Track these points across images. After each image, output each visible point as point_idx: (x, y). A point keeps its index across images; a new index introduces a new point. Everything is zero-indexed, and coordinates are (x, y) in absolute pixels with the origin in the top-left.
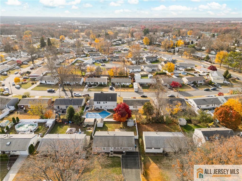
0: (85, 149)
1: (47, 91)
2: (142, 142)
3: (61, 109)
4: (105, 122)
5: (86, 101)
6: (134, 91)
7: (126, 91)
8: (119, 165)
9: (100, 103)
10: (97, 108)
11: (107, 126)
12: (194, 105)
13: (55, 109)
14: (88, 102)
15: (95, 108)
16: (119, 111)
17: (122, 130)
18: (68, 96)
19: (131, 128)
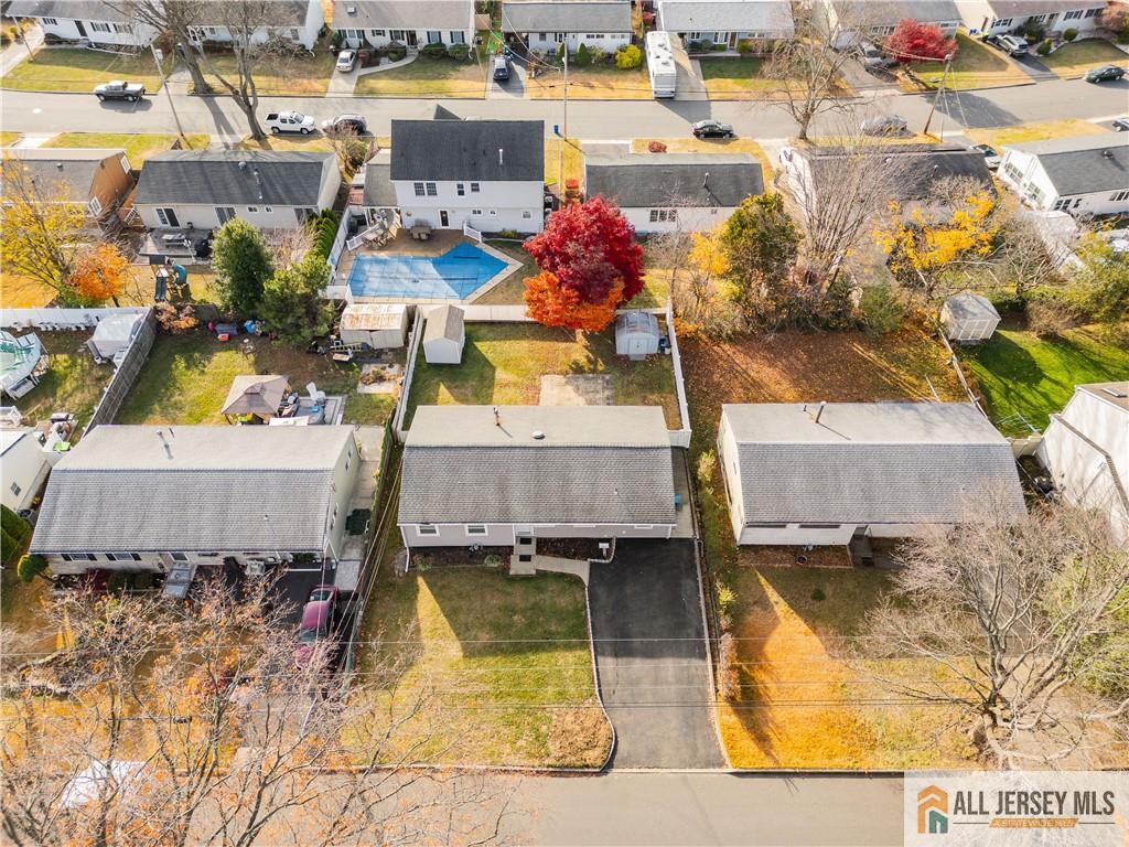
0: (354, 522)
1: (98, 95)
2: (718, 470)
3: (191, 229)
4: (475, 330)
5: (347, 169)
6: (653, 95)
7: (600, 92)
8: (574, 635)
9: (433, 192)
10: (420, 224)
11: (490, 356)
12: (1037, 190)
13: (152, 230)
14: (360, 178)
15: (409, 223)
16: (566, 259)
17: (580, 381)
18: (231, 131)
19: (638, 369)
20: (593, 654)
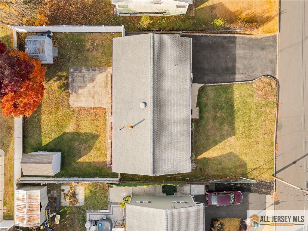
17: (74, 85)
19: (65, 52)
20: (235, 83)
